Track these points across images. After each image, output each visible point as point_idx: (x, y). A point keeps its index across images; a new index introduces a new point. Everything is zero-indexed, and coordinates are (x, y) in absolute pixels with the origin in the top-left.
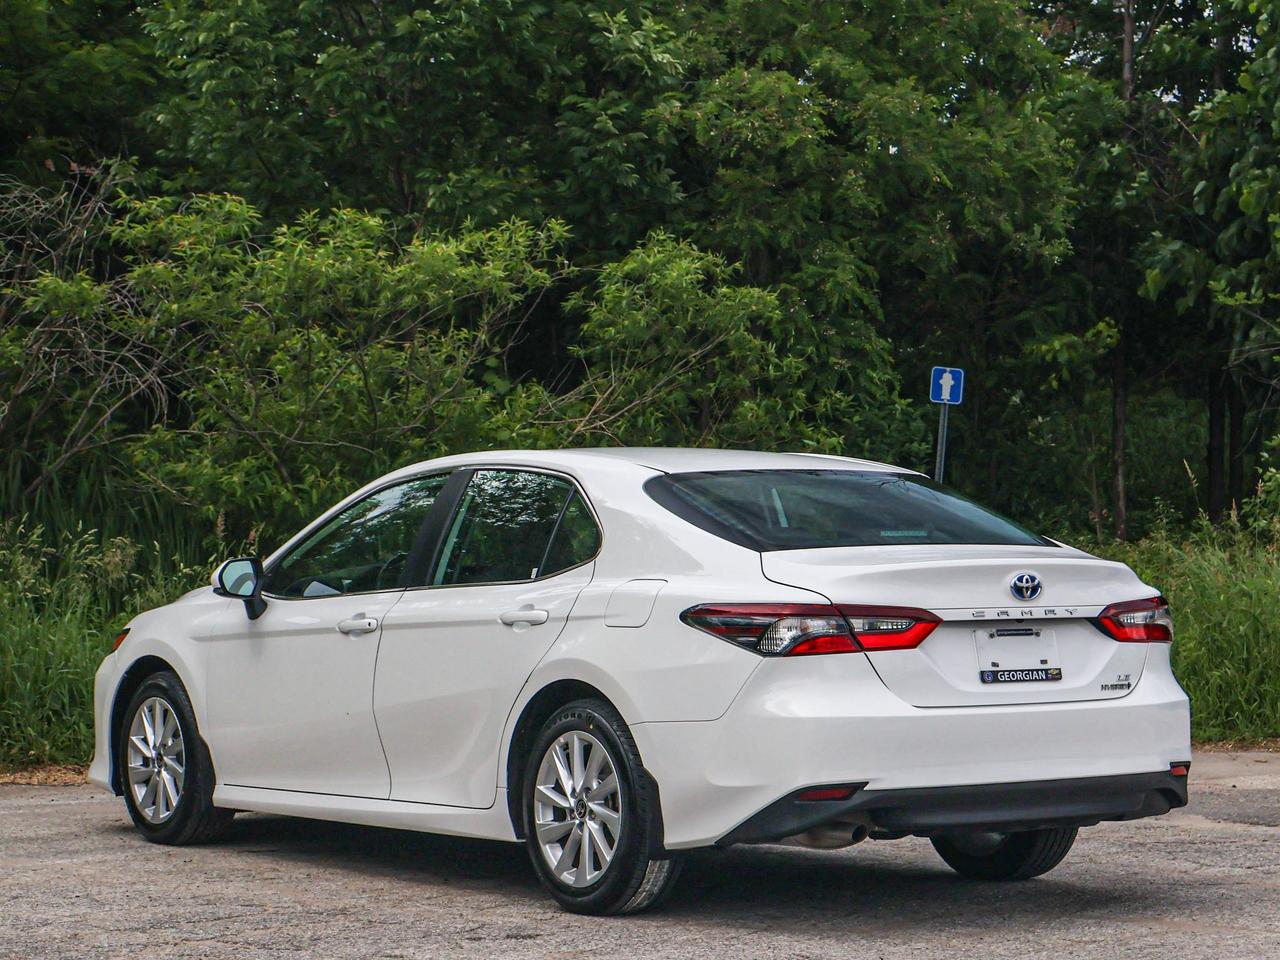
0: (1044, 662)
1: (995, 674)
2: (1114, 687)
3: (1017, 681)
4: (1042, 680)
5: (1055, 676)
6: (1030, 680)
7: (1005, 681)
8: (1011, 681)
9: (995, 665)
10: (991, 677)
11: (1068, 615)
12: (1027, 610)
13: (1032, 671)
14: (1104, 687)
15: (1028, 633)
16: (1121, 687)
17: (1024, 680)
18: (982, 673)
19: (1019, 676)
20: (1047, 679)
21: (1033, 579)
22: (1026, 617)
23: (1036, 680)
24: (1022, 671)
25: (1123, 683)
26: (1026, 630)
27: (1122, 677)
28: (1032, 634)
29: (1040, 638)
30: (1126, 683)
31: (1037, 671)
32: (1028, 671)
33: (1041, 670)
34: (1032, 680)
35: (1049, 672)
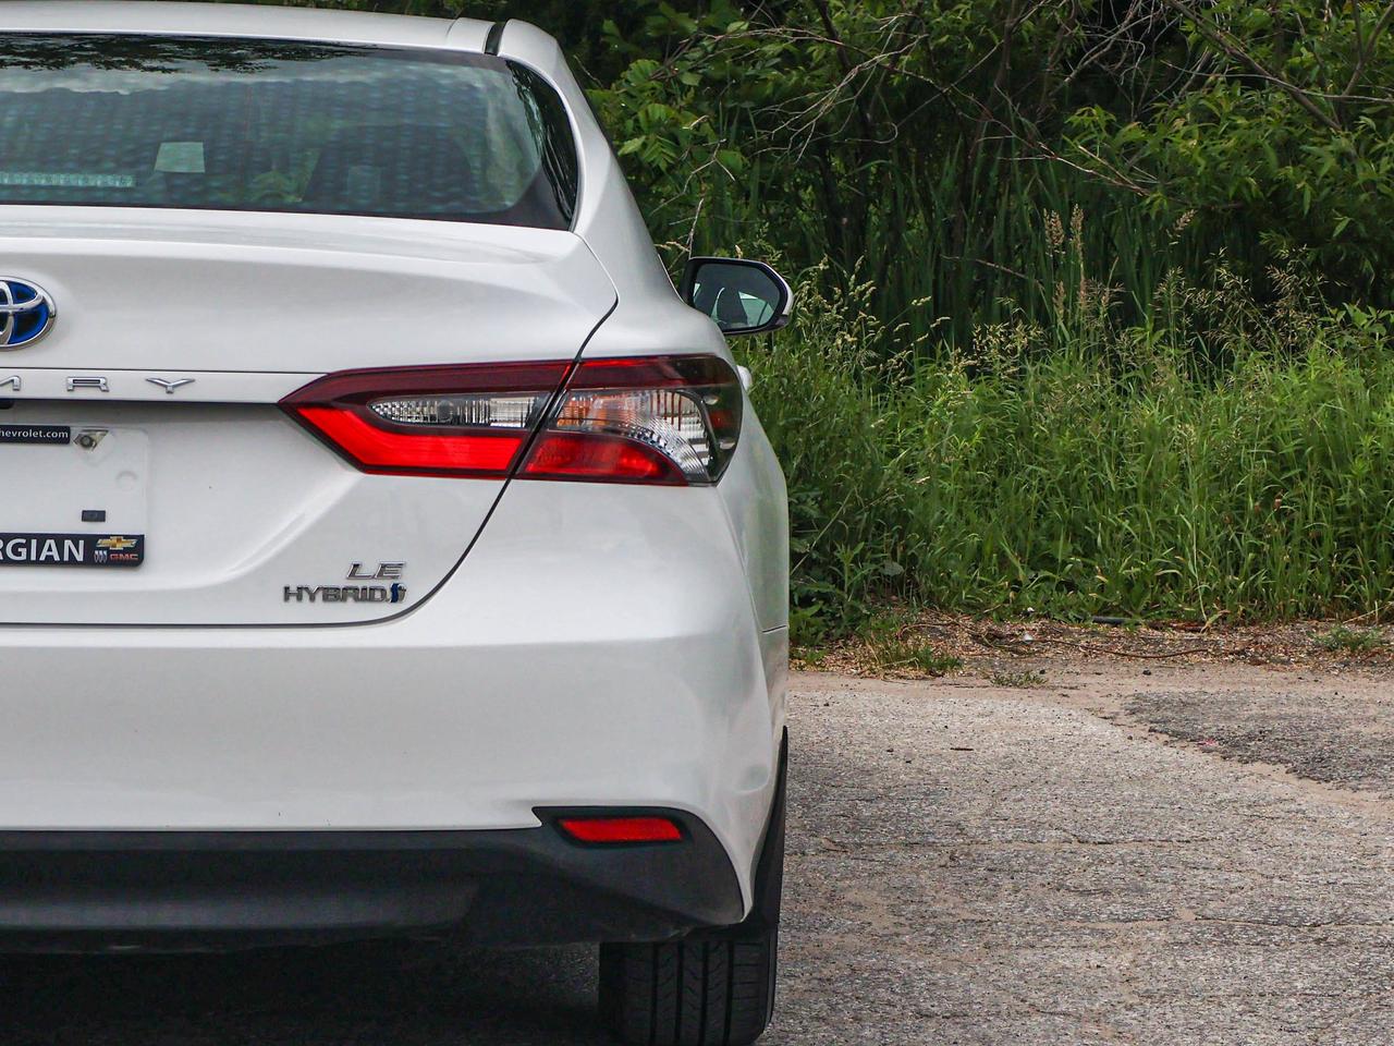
0: (96, 516)
2: (332, 594)
4: (73, 562)
5: (130, 555)
6: (27, 563)
11: (159, 395)
13: (42, 538)
16: (366, 596)
17: (9, 561)
20: (90, 562)
21: (25, 294)
23: (49, 562)
24: (6, 537)
25: (369, 584)
26: (45, 429)
27: (369, 568)
28: (65, 441)
29: (96, 453)
30: (387, 584)
31: (60, 539)
32: (28, 537)
33: (75, 538)
34: (38, 563)
35: (102, 543)
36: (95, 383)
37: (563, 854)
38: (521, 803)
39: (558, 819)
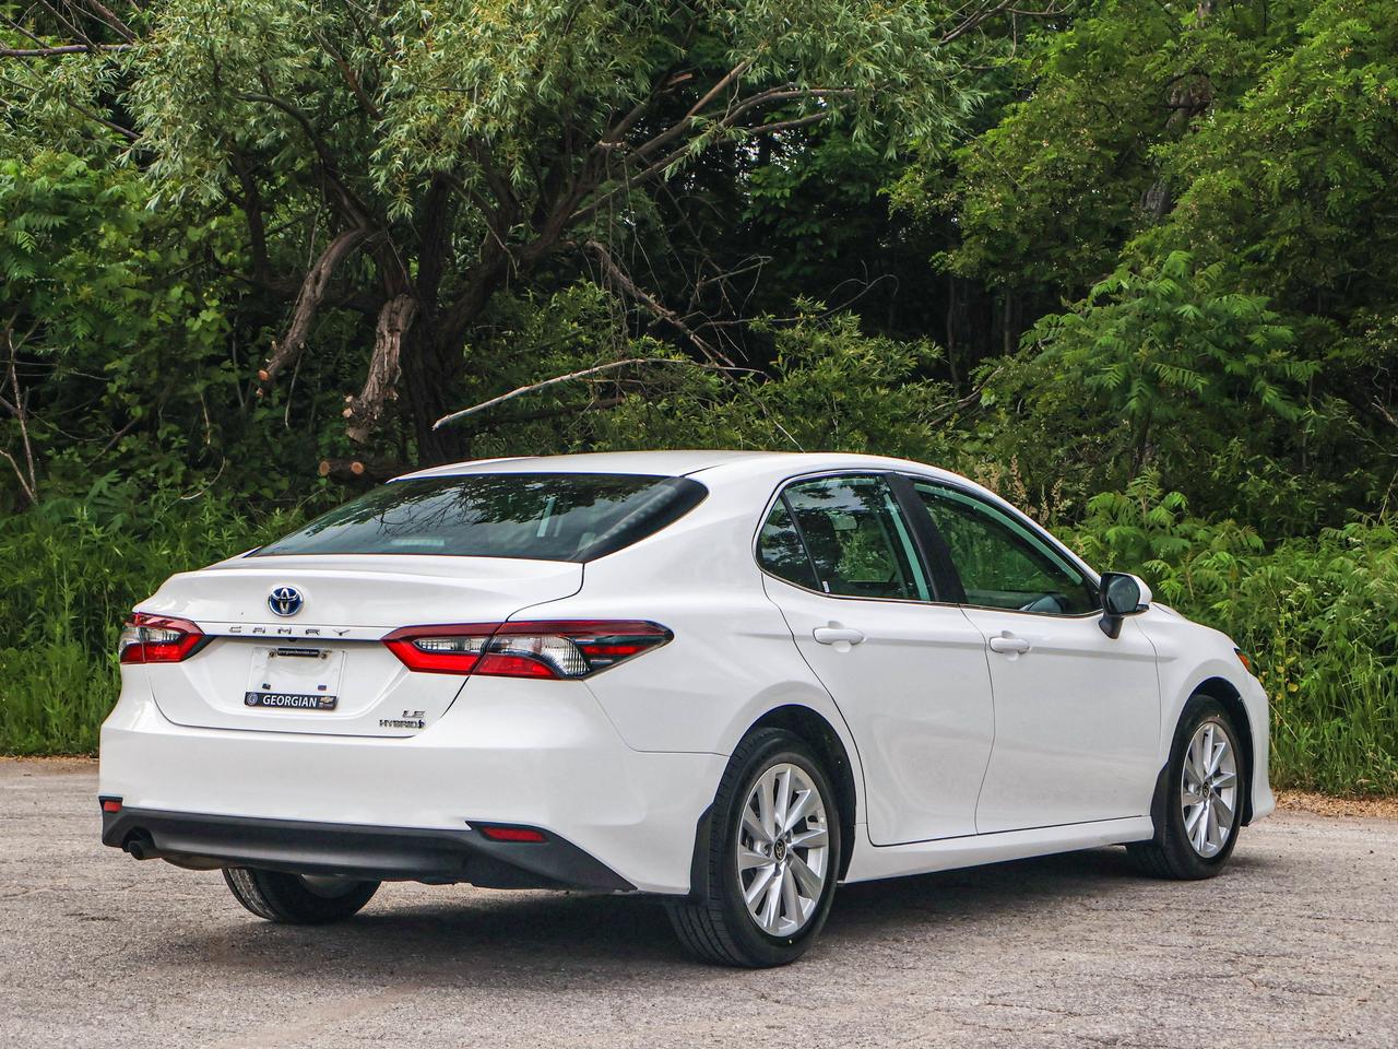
0: (322, 688)
1: (260, 696)
2: (398, 724)
3: (283, 706)
4: (312, 708)
5: (332, 705)
6: (297, 707)
7: (270, 706)
8: (277, 706)
9: (266, 687)
10: (258, 700)
11: (338, 637)
12: (285, 627)
13: (303, 697)
14: (384, 723)
15: (314, 654)
16: (409, 724)
17: (291, 707)
18: (247, 694)
19: (287, 701)
20: (317, 708)
21: (292, 593)
22: (283, 635)
23: (305, 707)
24: (292, 696)
25: (410, 720)
26: (310, 651)
27: (411, 713)
28: (316, 656)
29: (327, 661)
30: (417, 720)
31: (309, 697)
32: (299, 696)
33: (314, 697)
34: (301, 707)
35: (322, 699)
36: (316, 632)
37: (479, 842)
38: (461, 819)
39: (477, 826)
